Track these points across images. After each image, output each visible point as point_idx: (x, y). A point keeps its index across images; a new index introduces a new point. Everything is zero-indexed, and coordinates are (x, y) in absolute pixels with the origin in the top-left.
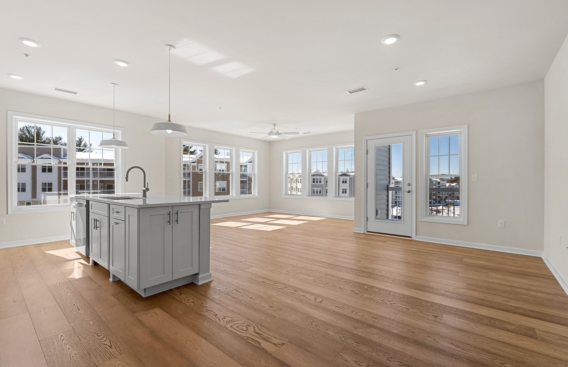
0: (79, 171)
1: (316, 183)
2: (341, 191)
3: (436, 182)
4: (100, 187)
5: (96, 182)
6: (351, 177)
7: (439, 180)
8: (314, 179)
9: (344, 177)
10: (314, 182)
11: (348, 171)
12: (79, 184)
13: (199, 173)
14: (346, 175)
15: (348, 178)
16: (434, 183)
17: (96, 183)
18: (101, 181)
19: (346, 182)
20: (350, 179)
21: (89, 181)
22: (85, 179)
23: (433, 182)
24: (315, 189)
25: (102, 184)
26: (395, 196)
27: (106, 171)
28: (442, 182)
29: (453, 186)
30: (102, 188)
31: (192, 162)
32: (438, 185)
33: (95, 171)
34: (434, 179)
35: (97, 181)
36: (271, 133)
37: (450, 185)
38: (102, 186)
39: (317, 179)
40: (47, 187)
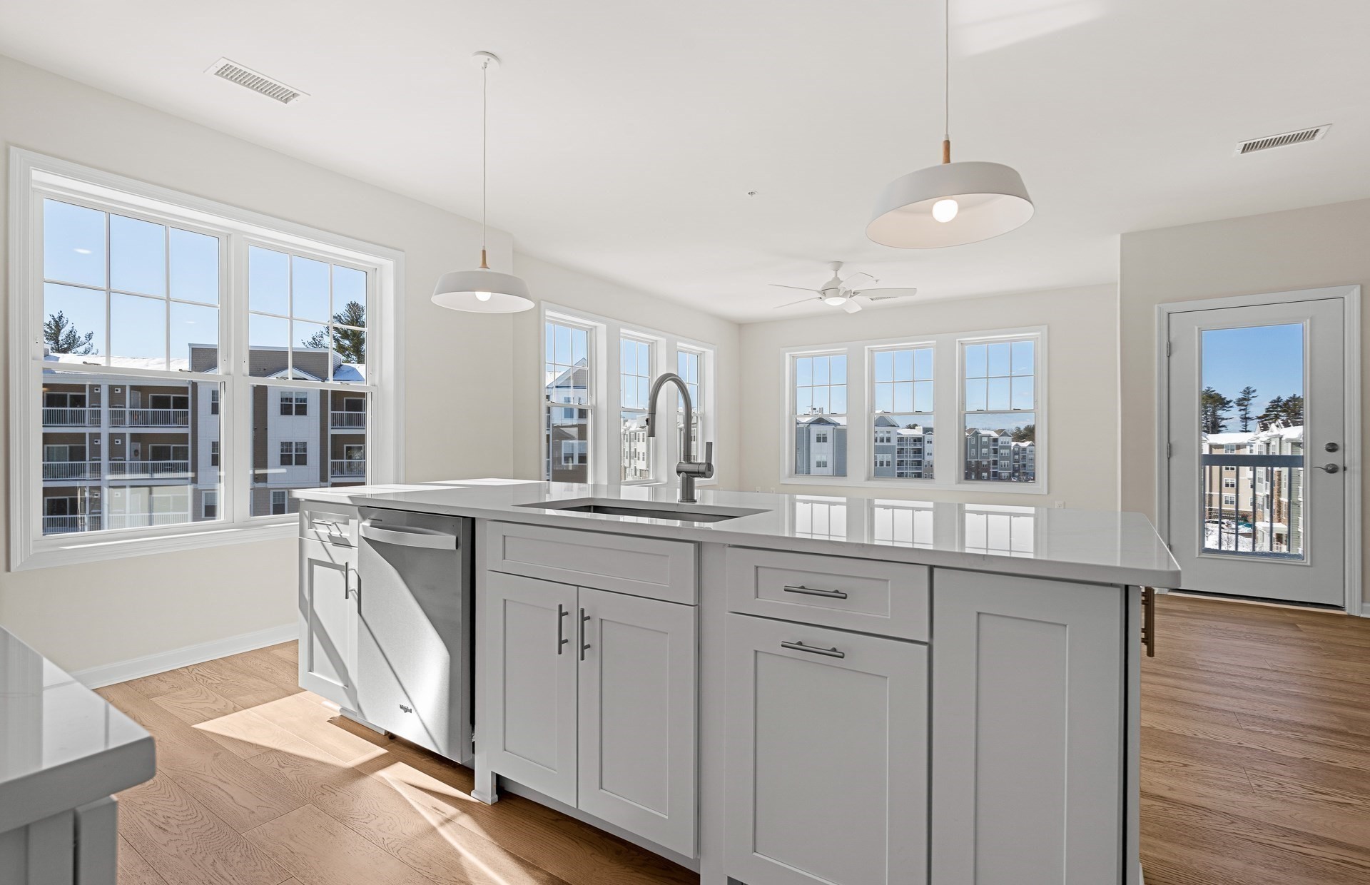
0: (68, 409)
3: (989, 440)
4: (133, 453)
5: (120, 441)
7: (995, 435)
12: (67, 446)
16: (983, 440)
17: (120, 443)
18: (135, 437)
21: (98, 436)
22: (87, 430)
23: (981, 439)
25: (138, 446)
27: (150, 410)
28: (1002, 439)
29: (1024, 449)
30: (136, 455)
32: (994, 445)
33: (116, 407)
34: (983, 432)
35: (122, 436)
36: (830, 289)
37: (1017, 445)
38: (136, 451)
40: (294, 453)
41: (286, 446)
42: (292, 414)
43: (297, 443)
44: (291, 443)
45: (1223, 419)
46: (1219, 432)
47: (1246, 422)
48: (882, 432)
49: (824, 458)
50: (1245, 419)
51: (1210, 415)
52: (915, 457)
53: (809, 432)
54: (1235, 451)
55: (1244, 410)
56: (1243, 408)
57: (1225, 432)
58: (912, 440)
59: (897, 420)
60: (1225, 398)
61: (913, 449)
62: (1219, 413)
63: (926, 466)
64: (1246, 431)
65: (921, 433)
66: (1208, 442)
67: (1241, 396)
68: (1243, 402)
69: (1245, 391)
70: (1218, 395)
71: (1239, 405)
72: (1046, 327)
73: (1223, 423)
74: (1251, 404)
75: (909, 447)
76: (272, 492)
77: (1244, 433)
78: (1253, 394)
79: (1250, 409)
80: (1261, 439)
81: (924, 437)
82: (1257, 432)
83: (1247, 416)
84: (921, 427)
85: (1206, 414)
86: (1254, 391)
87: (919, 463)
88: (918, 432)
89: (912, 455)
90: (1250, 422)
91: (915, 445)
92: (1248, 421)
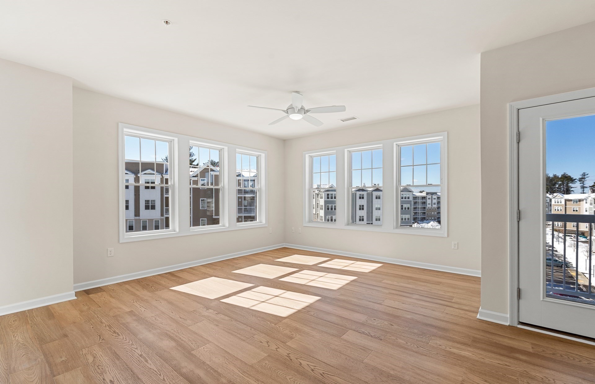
1: (331, 198)
2: (358, 207)
6: (368, 192)
8: (328, 195)
9: (362, 193)
10: (328, 198)
11: (364, 186)
13: (200, 188)
14: (363, 190)
15: (365, 193)
19: (363, 198)
20: (368, 194)
24: (330, 205)
26: (414, 212)
31: (193, 177)
39: (332, 194)
40: (150, 205)
41: (147, 202)
42: (149, 189)
43: (151, 201)
44: (149, 201)
45: (572, 188)
46: (570, 193)
47: (584, 189)
48: (406, 194)
49: (379, 206)
50: (583, 187)
51: (566, 186)
52: (422, 205)
53: (372, 195)
54: (578, 203)
55: (582, 183)
56: (582, 182)
57: (573, 194)
58: (421, 198)
59: (412, 189)
60: (573, 178)
61: (421, 202)
62: (570, 185)
63: (427, 209)
64: (584, 193)
65: (425, 195)
66: (564, 198)
67: (581, 177)
68: (582, 180)
69: (582, 174)
70: (569, 176)
71: (580, 181)
72: (446, 132)
73: (572, 189)
74: (586, 180)
75: (420, 201)
76: (142, 221)
77: (583, 194)
78: (587, 176)
79: (585, 182)
80: (591, 197)
81: (426, 196)
82: (589, 194)
83: (584, 186)
84: (425, 192)
85: (563, 185)
86: (587, 174)
87: (424, 208)
88: (424, 194)
89: (421, 204)
90: (585, 189)
91: (423, 200)
92: (585, 188)
